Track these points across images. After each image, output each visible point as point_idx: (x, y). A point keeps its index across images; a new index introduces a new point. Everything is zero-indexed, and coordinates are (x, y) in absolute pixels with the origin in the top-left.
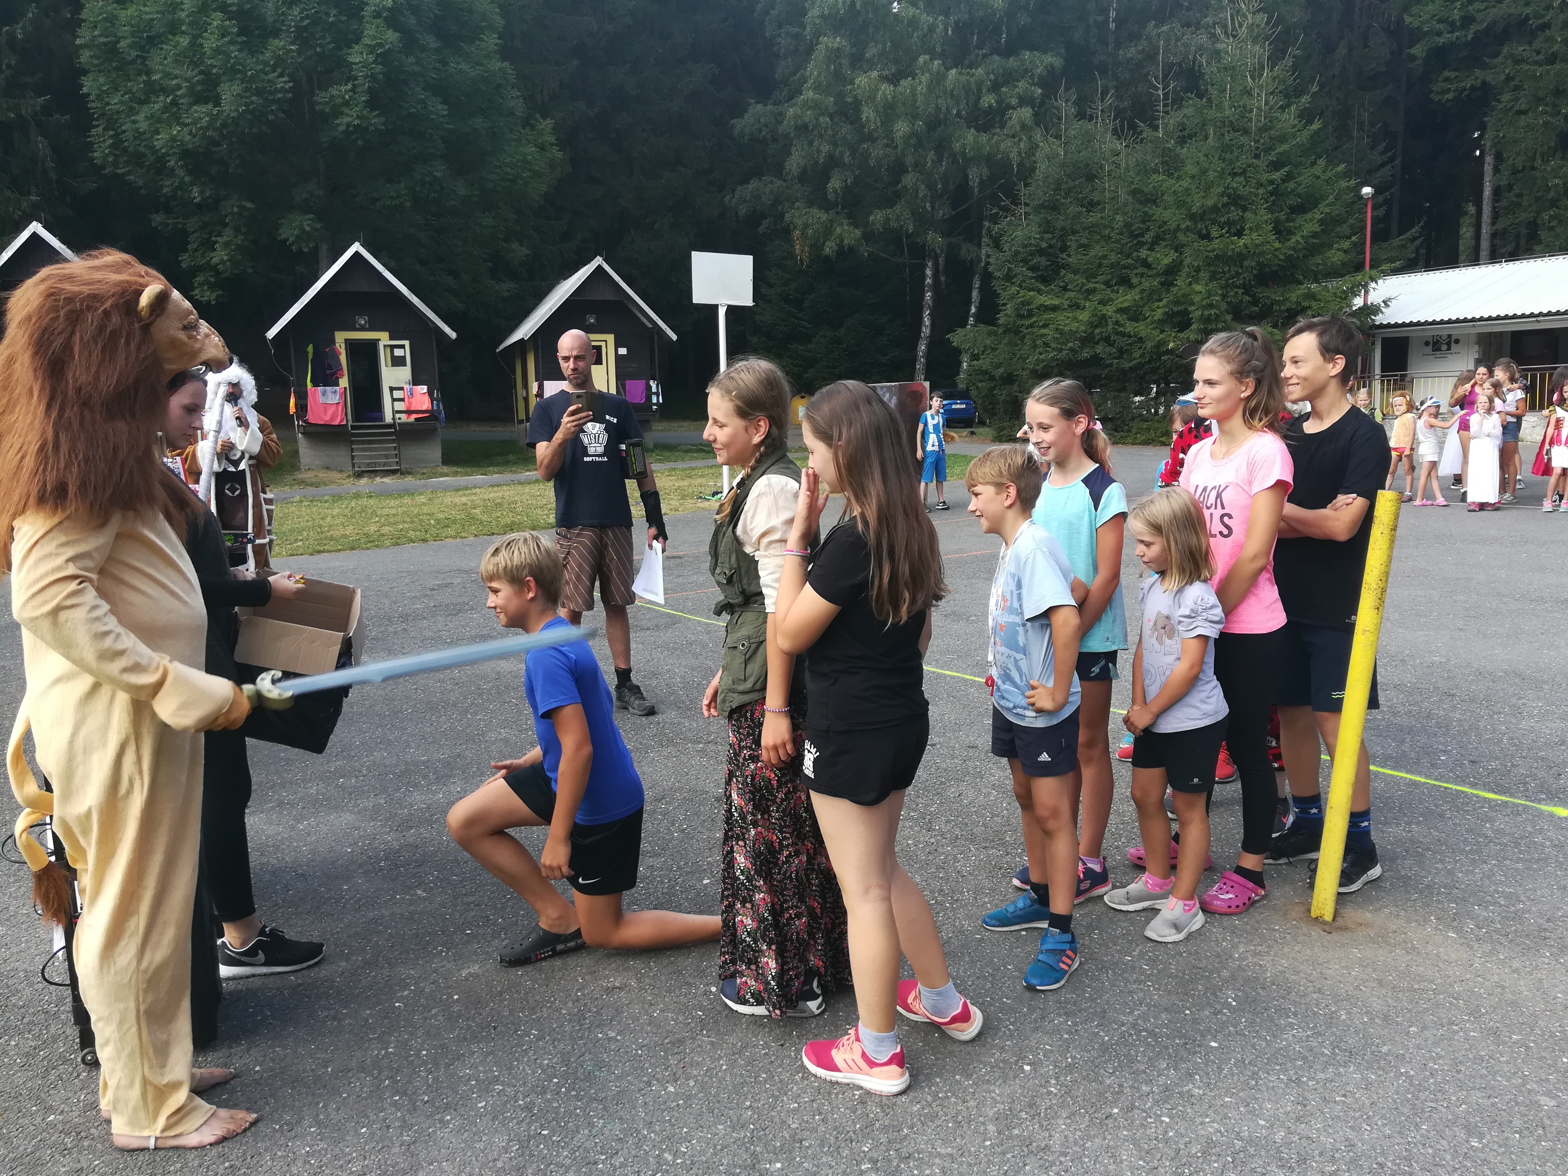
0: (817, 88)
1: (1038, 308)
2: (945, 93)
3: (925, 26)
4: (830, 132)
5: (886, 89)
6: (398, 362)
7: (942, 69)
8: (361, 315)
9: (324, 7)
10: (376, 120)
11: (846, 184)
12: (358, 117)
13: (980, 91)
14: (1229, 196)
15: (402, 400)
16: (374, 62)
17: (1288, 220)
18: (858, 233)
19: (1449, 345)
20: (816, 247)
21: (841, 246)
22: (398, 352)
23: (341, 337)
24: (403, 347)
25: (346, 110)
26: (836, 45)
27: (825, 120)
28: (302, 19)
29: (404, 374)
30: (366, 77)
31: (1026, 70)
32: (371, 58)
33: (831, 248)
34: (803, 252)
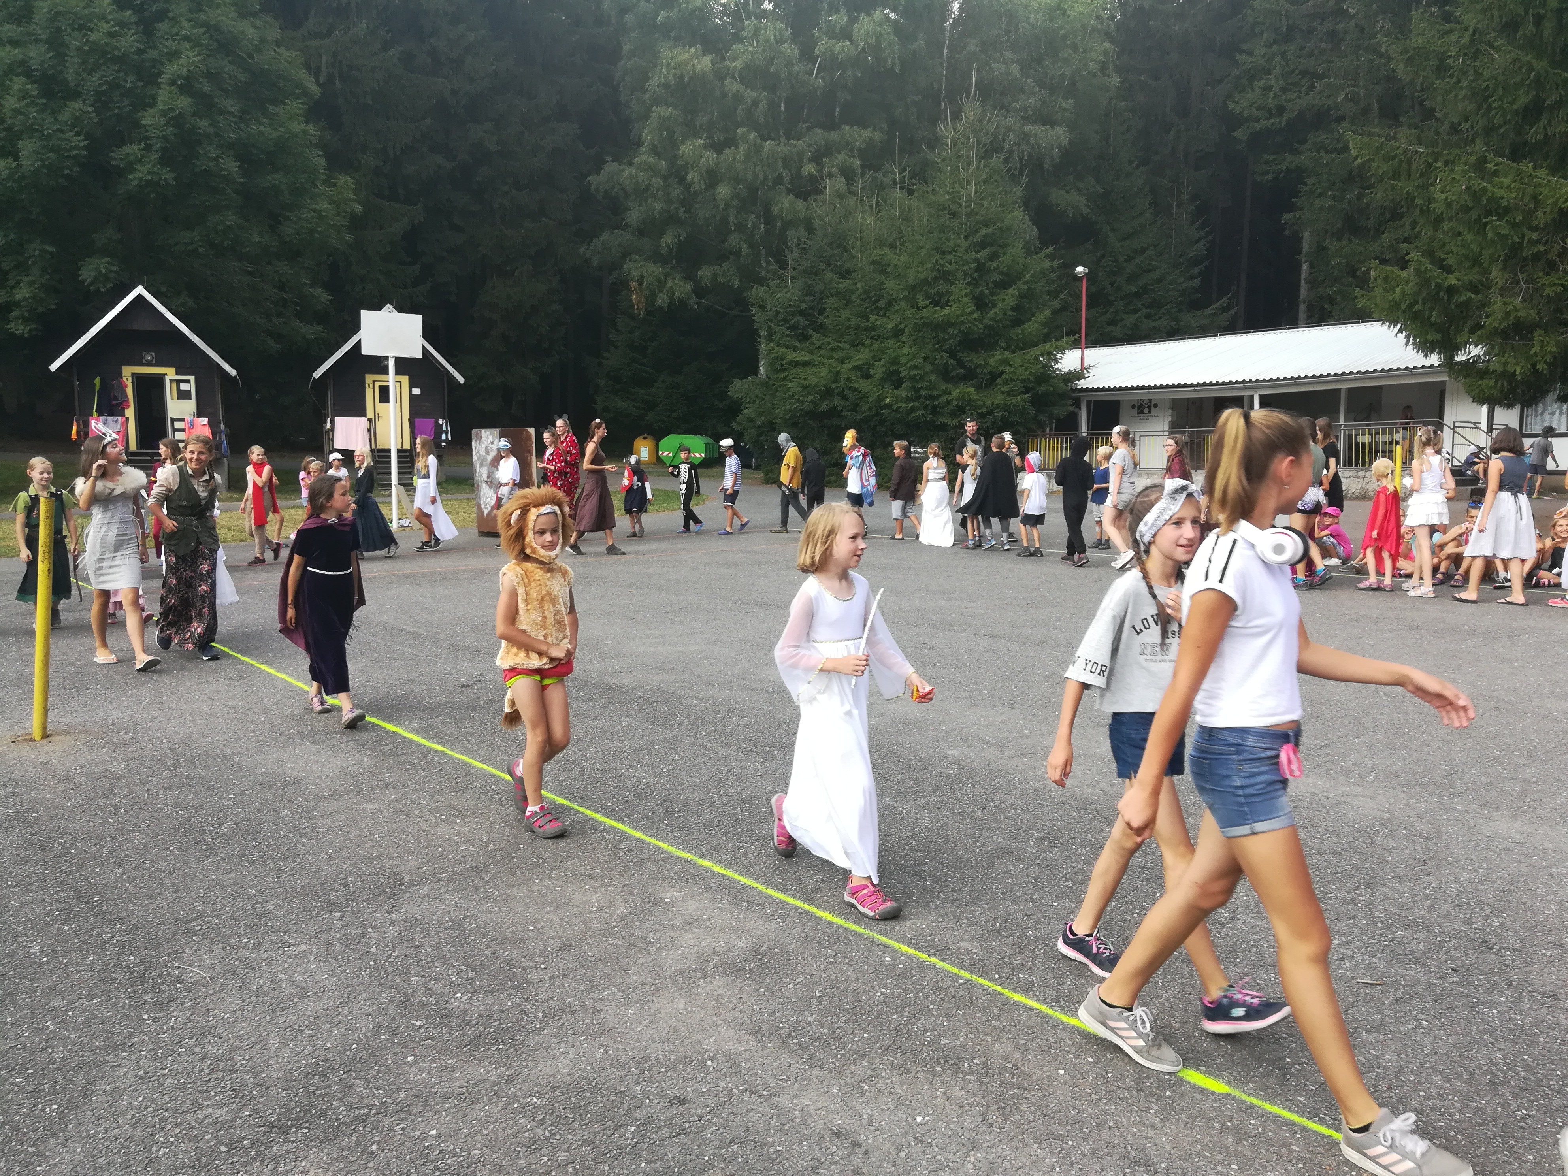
0: (655, 152)
1: (789, 363)
2: (762, 161)
3: (749, 100)
4: (661, 192)
5: (710, 157)
6: (184, 395)
7: (759, 141)
8: (148, 352)
9: (122, 74)
10: (168, 175)
11: (679, 240)
12: (149, 173)
13: (801, 160)
14: (938, 270)
15: (183, 430)
16: (165, 125)
17: (992, 294)
18: (688, 287)
19: (1149, 408)
20: (651, 298)
21: (671, 298)
22: (184, 387)
23: (128, 371)
24: (188, 381)
25: (138, 167)
26: (668, 114)
27: (657, 182)
28: (100, 85)
29: (190, 406)
30: (158, 137)
31: (847, 143)
32: (163, 121)
33: (663, 299)
34: (640, 302)
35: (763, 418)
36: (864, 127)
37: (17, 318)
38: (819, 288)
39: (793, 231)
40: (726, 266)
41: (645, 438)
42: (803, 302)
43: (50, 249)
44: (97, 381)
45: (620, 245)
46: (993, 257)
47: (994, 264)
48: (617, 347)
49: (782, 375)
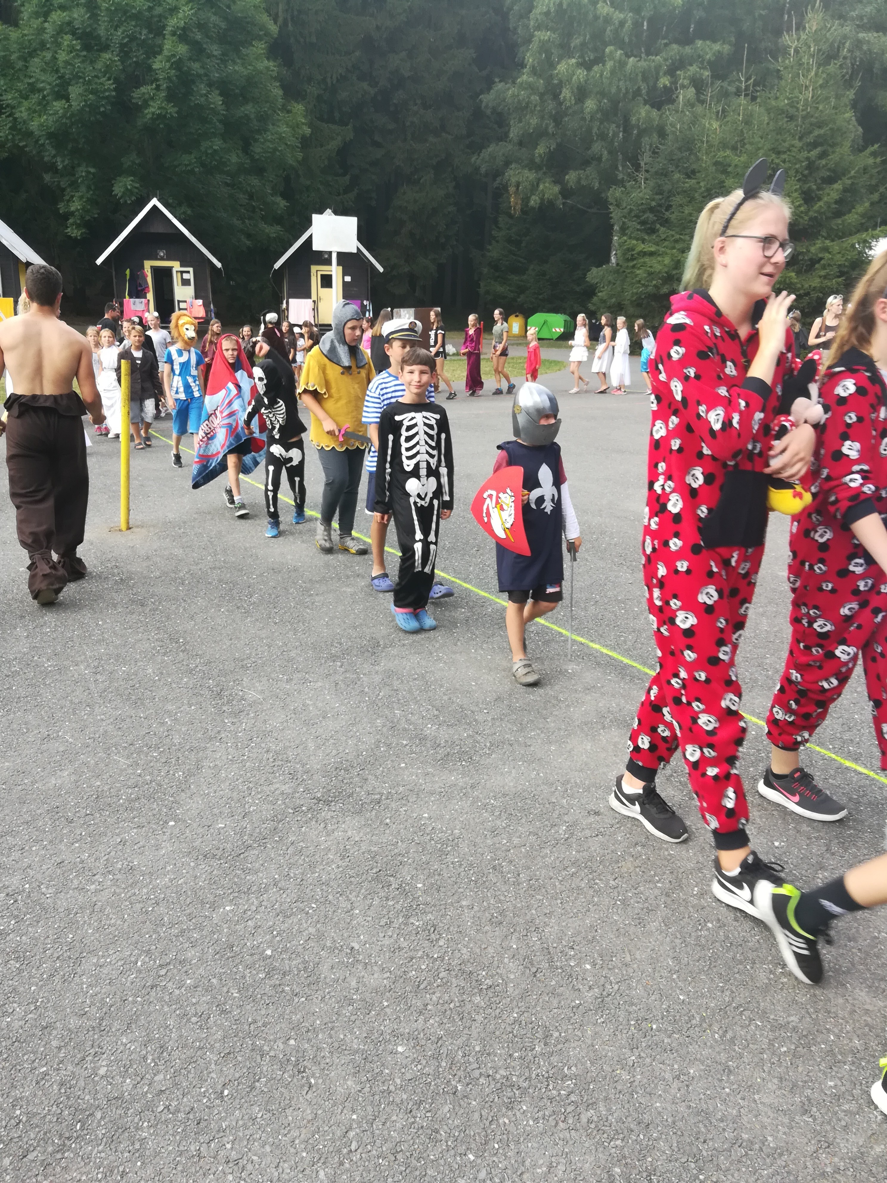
0: (534, 72)
2: (625, 76)
3: (617, 22)
4: (538, 108)
5: (581, 74)
6: (186, 282)
7: (623, 57)
8: (161, 249)
9: (138, 29)
10: (172, 110)
11: (550, 150)
12: (159, 108)
13: (657, 73)
16: (169, 68)
17: (819, 189)
18: (557, 189)
20: (525, 200)
21: (542, 199)
22: (186, 276)
23: (148, 265)
24: (188, 272)
25: (151, 103)
26: (546, 38)
27: (535, 98)
28: (123, 38)
29: (190, 290)
30: (164, 79)
31: (699, 56)
32: (168, 65)
33: (535, 201)
34: (516, 203)
35: (614, 300)
36: (715, 41)
37: (72, 225)
38: (667, 187)
39: (647, 139)
40: (589, 170)
41: (517, 316)
42: (653, 200)
43: (92, 170)
44: (128, 272)
45: (504, 155)
46: (823, 155)
47: (823, 162)
48: (497, 242)
49: (631, 264)
